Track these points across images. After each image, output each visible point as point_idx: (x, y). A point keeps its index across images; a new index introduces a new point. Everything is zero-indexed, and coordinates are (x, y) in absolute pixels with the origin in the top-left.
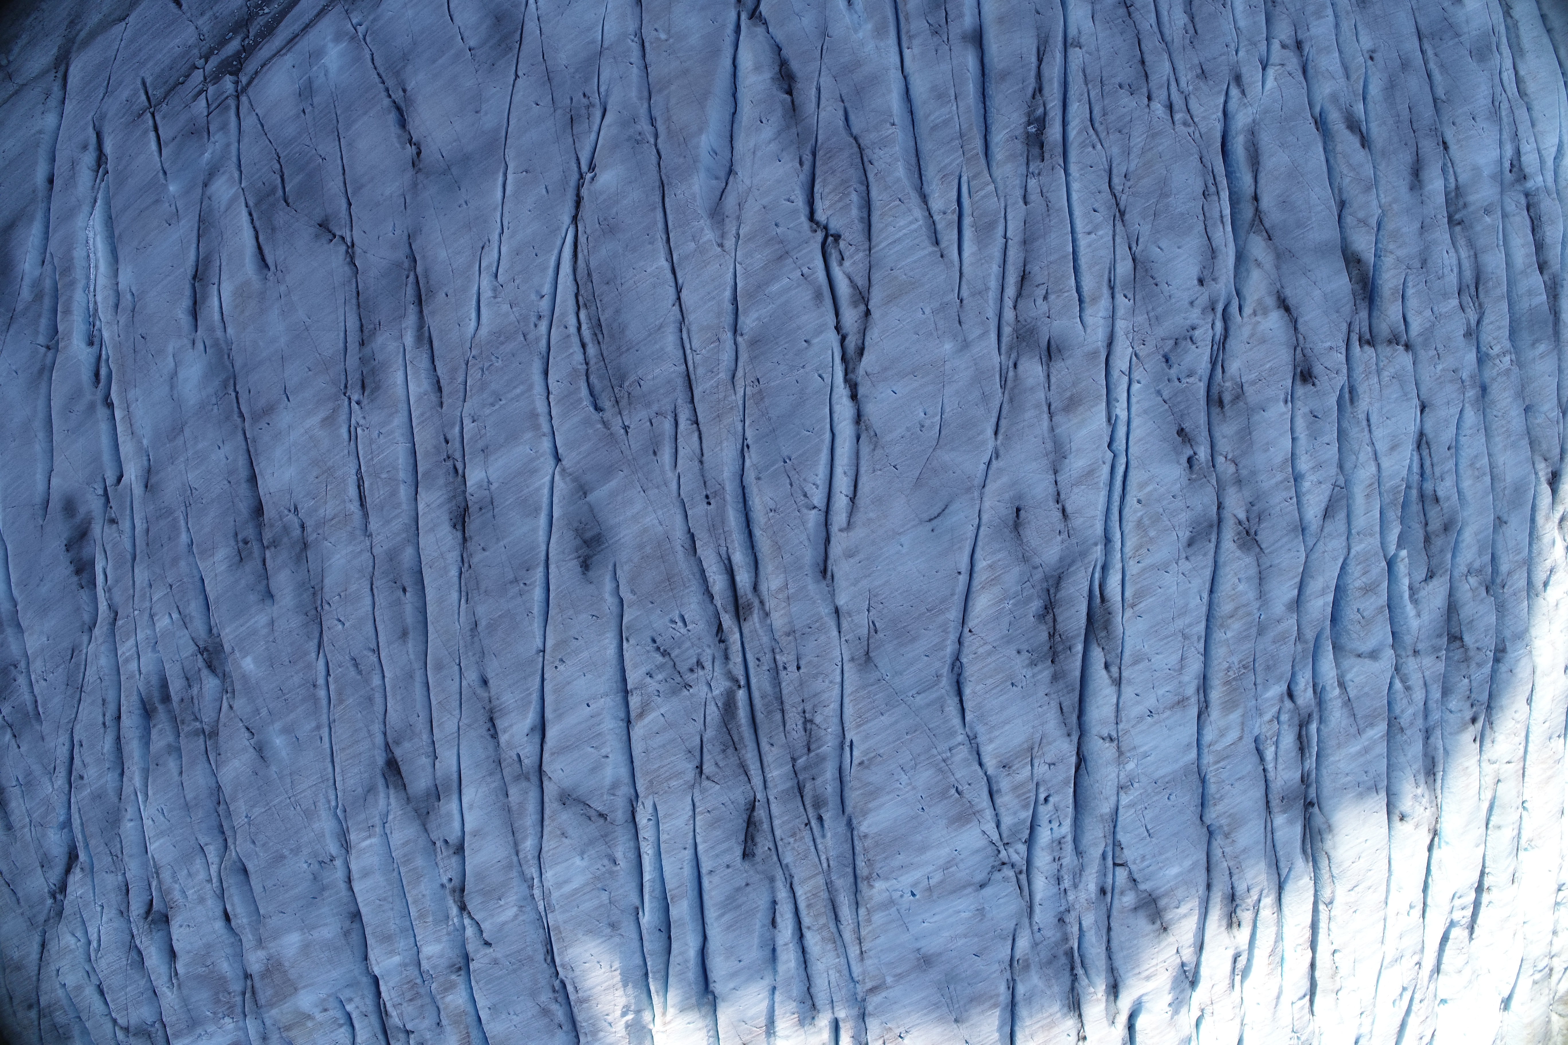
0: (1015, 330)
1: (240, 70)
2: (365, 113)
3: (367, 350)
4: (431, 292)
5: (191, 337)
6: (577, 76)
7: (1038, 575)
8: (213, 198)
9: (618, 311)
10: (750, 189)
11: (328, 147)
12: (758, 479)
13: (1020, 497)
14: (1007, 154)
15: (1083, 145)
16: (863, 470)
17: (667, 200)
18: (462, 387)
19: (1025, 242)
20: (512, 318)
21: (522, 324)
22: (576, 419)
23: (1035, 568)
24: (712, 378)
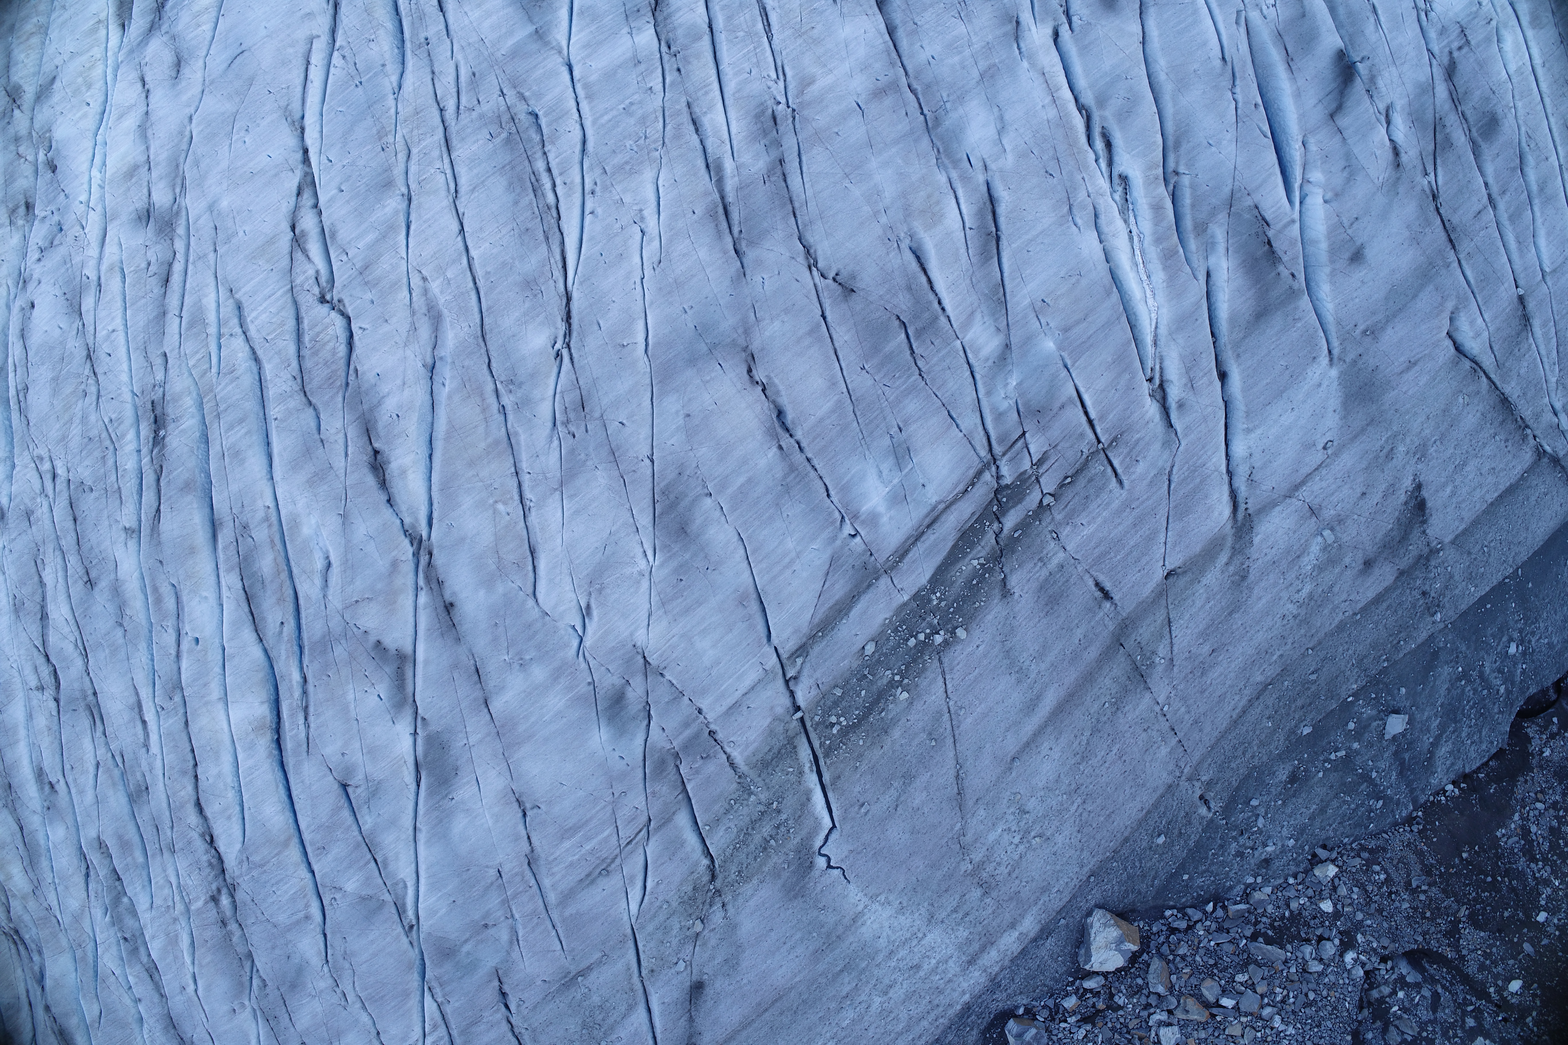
0: (174, 230)
1: (996, 492)
2: (821, 420)
3: (775, 154)
4: (711, 215)
5: (990, 173)
6: (583, 456)
7: (164, 28)
8: (993, 329)
9: (516, 203)
10: (406, 345)
11: (861, 382)
12: (383, 65)
13: (174, 86)
14: (181, 402)
15: (120, 420)
16: (299, 89)
17: (478, 321)
18: (667, 121)
19: (164, 314)
20: (619, 188)
21: (608, 183)
22: (549, 97)
23: (167, 33)
24: (424, 148)
